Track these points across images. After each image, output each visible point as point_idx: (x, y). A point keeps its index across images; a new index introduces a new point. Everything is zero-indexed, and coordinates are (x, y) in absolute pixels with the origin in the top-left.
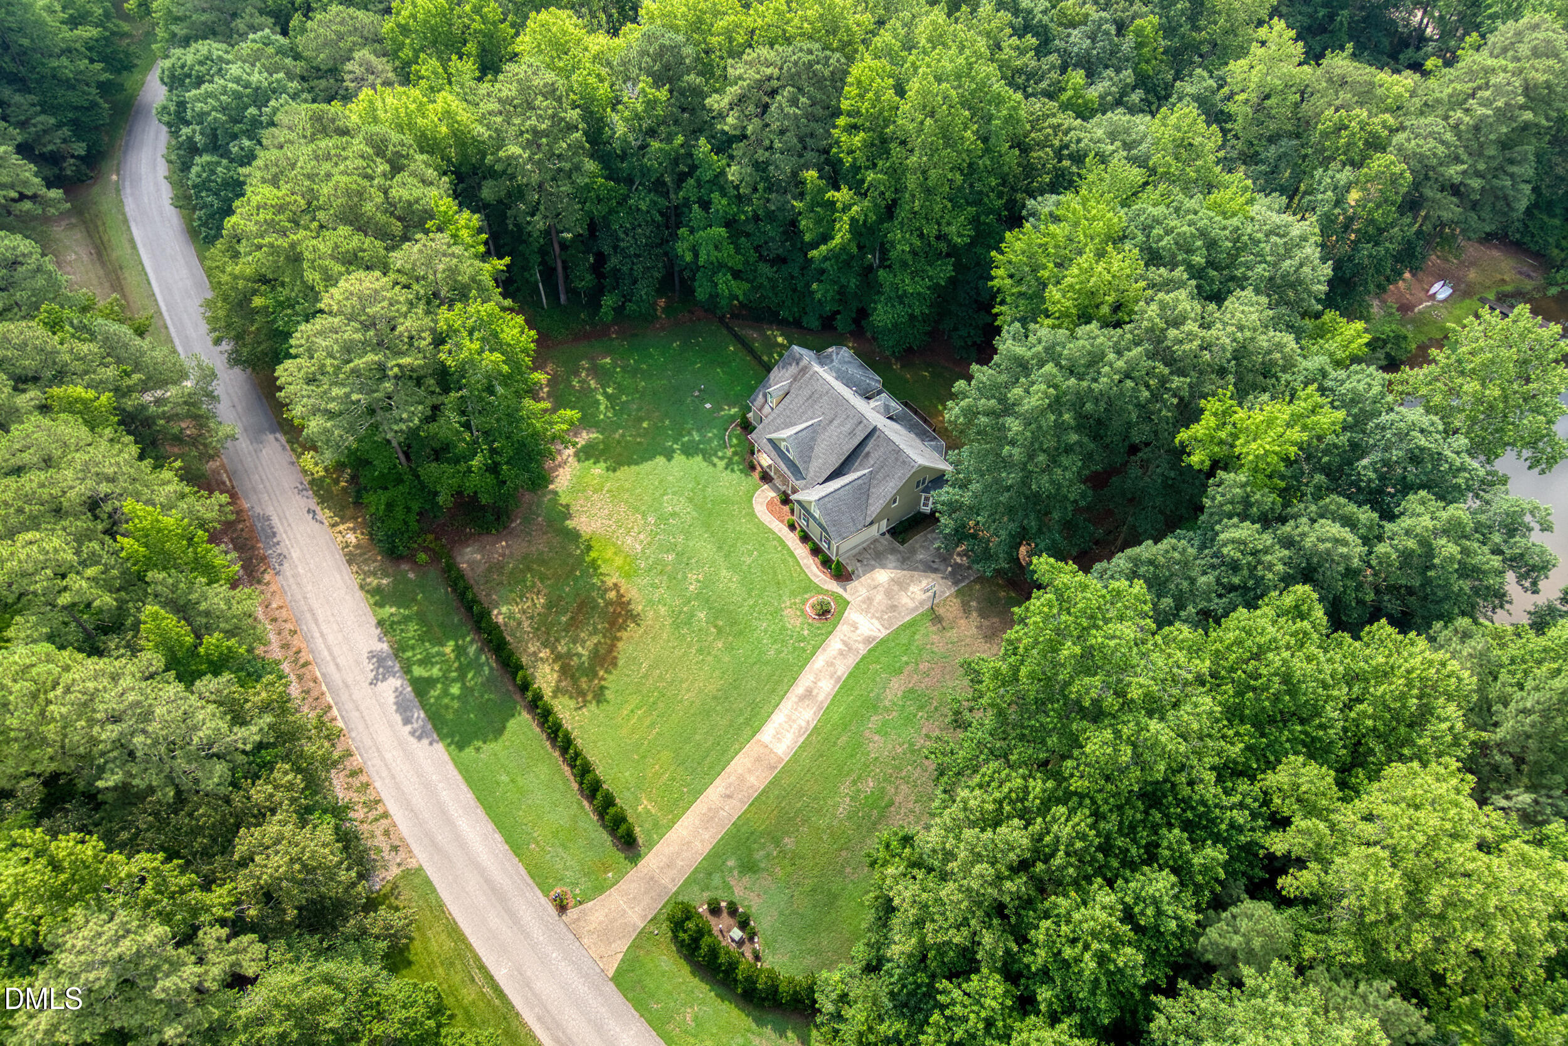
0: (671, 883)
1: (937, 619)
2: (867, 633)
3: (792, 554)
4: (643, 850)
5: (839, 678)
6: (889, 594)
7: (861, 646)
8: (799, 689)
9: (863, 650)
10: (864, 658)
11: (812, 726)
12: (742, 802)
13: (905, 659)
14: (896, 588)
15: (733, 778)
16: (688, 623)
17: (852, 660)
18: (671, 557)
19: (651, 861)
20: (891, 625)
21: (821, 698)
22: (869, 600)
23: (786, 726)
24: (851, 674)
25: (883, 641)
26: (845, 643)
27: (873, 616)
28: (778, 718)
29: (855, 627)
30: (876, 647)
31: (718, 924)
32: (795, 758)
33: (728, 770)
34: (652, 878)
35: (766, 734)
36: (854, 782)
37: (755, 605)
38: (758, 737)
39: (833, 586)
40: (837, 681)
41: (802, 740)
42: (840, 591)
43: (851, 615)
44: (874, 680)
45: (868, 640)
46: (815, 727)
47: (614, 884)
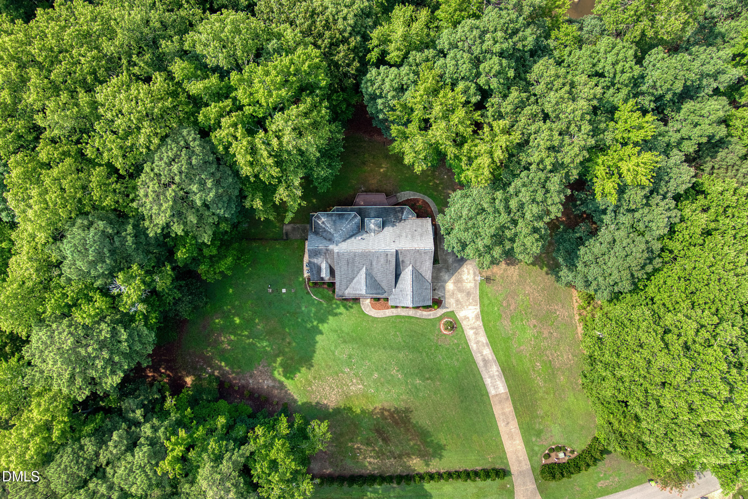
0: (526, 466)
1: (488, 279)
2: (473, 315)
3: (410, 317)
4: (508, 469)
5: (487, 343)
6: (461, 290)
7: (478, 323)
8: (480, 364)
9: (479, 323)
10: (484, 325)
11: (500, 370)
12: (513, 420)
13: (496, 309)
14: (459, 285)
15: (501, 417)
16: (418, 390)
17: (482, 332)
18: (376, 375)
19: (514, 468)
20: (476, 301)
21: (490, 358)
22: (457, 301)
23: (493, 381)
24: (488, 337)
25: (482, 311)
26: (472, 328)
27: (467, 306)
28: (488, 381)
29: (466, 318)
30: (482, 317)
31: (553, 459)
32: (509, 387)
33: (496, 416)
34: (520, 472)
35: (492, 392)
36: (534, 370)
37: (427, 354)
38: (490, 395)
39: (440, 312)
40: (488, 346)
41: (503, 379)
42: (445, 310)
43: (461, 315)
44: (497, 330)
45: (477, 318)
46: (502, 370)
47: (513, 486)
